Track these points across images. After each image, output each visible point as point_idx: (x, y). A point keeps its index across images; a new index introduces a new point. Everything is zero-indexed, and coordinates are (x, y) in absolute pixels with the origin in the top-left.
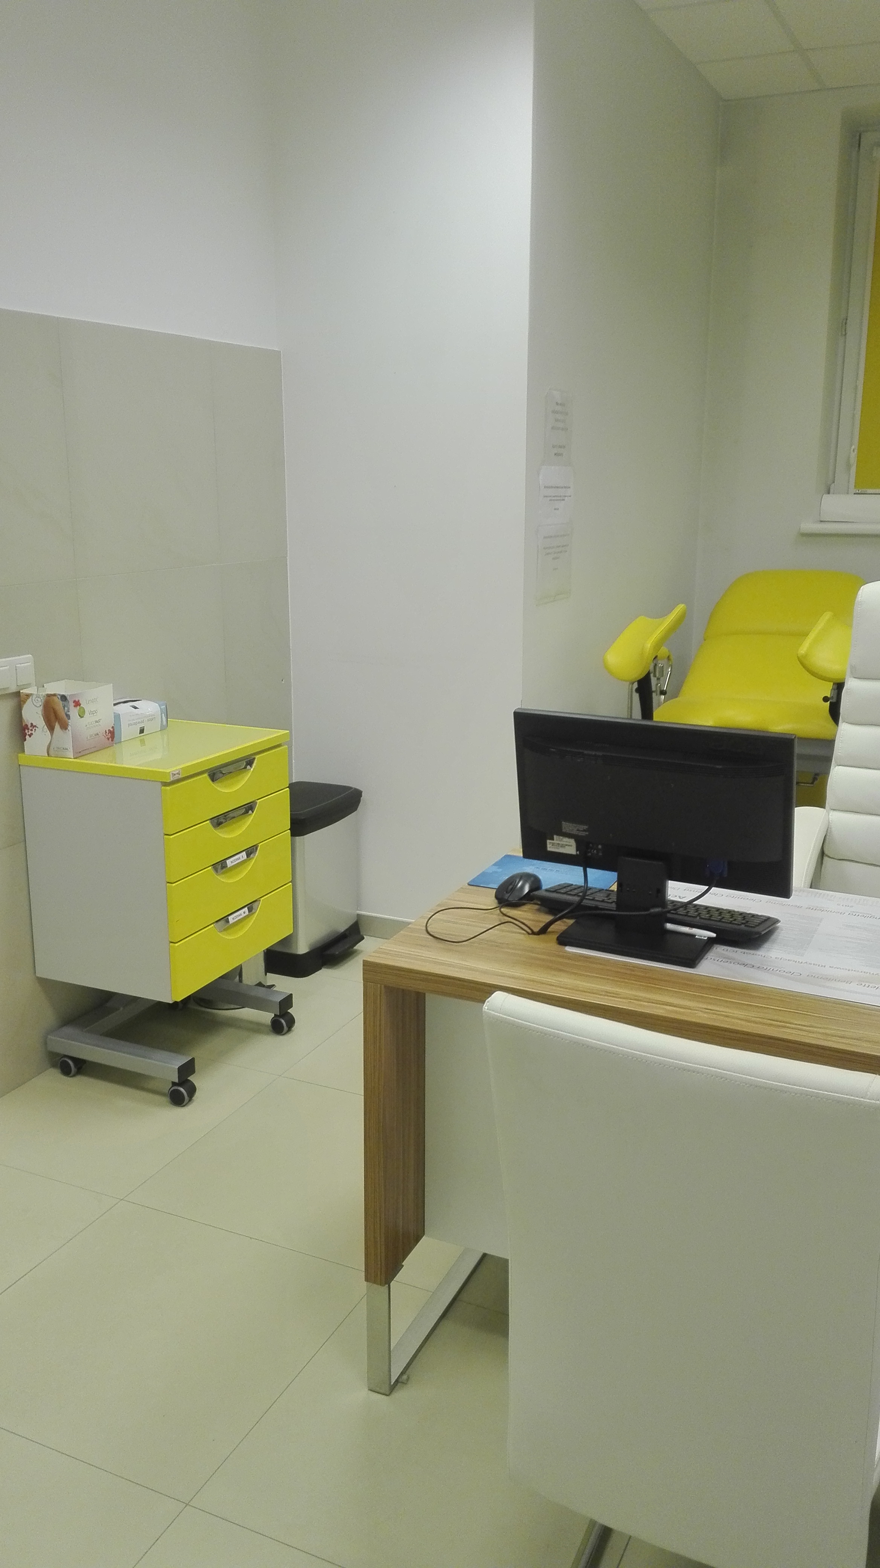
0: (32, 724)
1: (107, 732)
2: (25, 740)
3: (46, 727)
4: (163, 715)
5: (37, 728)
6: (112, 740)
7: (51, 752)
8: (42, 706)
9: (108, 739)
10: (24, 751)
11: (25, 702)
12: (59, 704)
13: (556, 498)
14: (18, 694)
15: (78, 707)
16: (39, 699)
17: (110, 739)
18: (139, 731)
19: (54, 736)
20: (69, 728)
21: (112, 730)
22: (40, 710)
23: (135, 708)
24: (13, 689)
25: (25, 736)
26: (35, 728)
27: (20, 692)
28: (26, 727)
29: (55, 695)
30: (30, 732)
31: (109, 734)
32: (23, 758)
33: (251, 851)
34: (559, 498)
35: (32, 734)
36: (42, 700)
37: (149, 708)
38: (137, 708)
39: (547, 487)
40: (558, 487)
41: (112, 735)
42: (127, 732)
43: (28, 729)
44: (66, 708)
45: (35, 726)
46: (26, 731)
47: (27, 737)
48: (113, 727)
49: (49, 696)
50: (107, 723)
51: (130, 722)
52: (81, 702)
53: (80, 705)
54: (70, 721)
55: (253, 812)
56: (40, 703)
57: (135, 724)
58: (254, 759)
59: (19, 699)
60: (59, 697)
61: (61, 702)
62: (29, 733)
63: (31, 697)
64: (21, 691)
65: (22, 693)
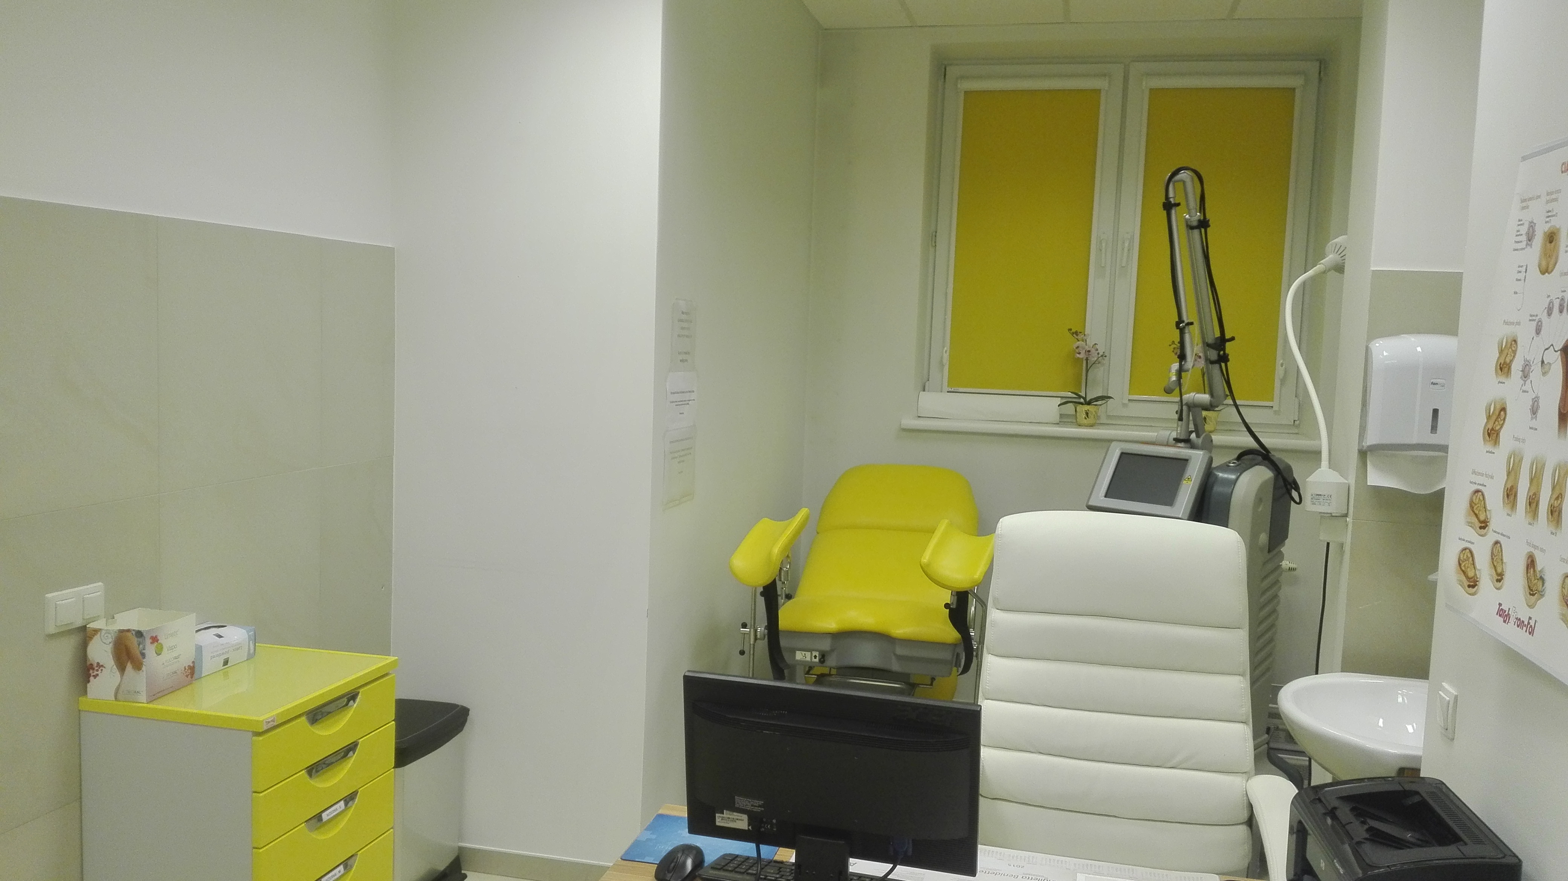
0: (98, 663)
1: (187, 668)
2: (89, 681)
3: (115, 666)
4: (251, 642)
5: (105, 667)
6: (192, 678)
7: (120, 696)
8: (111, 644)
9: (187, 676)
10: (87, 694)
11: (91, 638)
12: (134, 641)
13: (682, 403)
14: (83, 628)
15: (156, 644)
16: (110, 636)
17: (189, 676)
18: (222, 663)
19: (125, 677)
20: (144, 668)
21: (192, 665)
22: (109, 648)
23: (220, 636)
24: (79, 623)
25: (89, 678)
26: (101, 668)
27: (85, 627)
28: (91, 667)
29: (128, 631)
30: (96, 673)
31: (188, 670)
32: (84, 703)
33: (350, 799)
34: (684, 403)
35: (97, 675)
36: (112, 636)
37: (236, 635)
38: (221, 637)
39: (674, 393)
40: (683, 392)
41: (192, 672)
42: (209, 665)
43: (93, 669)
44: (141, 646)
45: (102, 666)
46: (91, 671)
47: (92, 678)
48: (193, 662)
49: (122, 631)
50: (187, 657)
51: (212, 655)
52: (159, 638)
53: (157, 641)
54: (144, 660)
55: (354, 754)
56: (110, 639)
57: (218, 656)
58: (359, 693)
59: (85, 635)
60: (134, 633)
61: (136, 639)
62: (94, 674)
63: (99, 633)
64: (87, 626)
65: (89, 627)
